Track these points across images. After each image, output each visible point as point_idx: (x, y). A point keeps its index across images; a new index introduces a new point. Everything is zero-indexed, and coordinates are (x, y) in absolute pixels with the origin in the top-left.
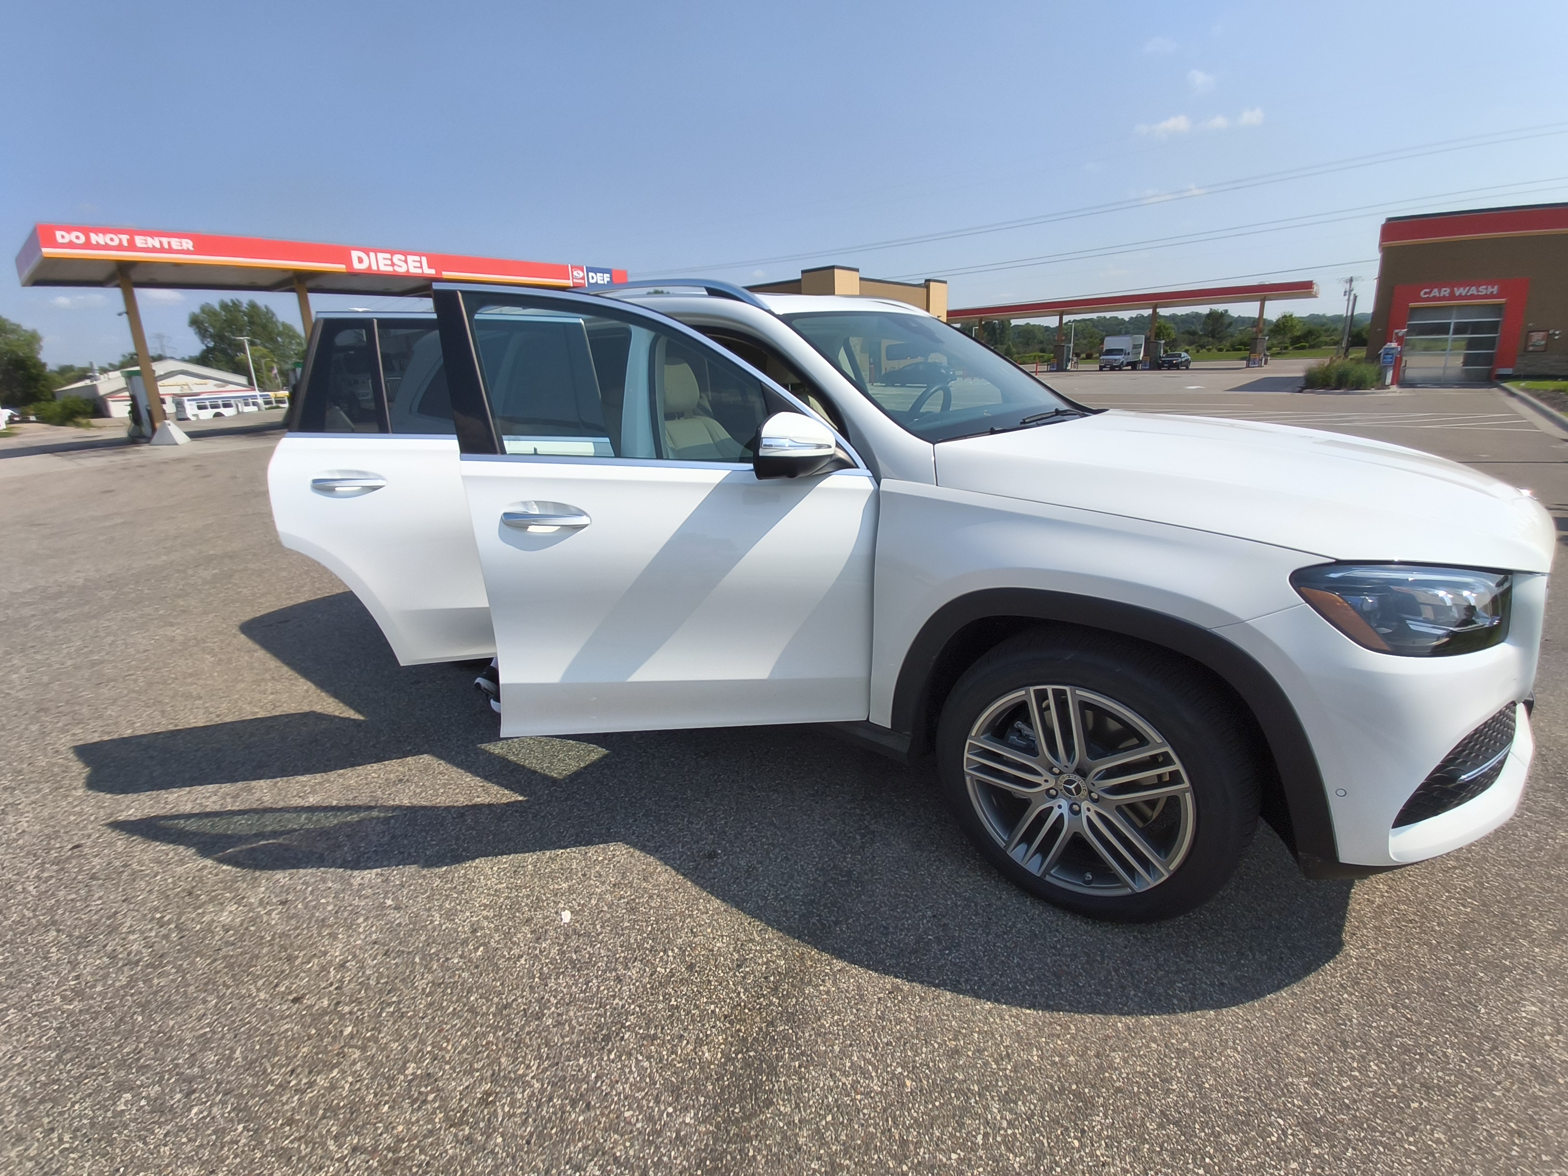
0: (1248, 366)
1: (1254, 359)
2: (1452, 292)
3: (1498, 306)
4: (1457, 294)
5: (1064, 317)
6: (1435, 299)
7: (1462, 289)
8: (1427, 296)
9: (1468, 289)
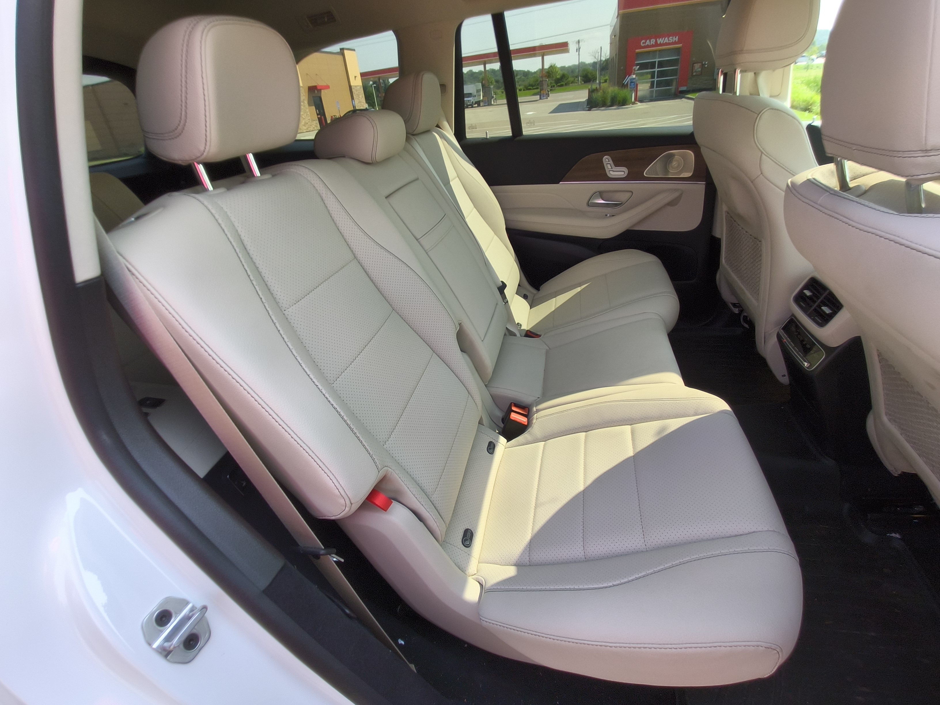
0: (540, 99)
1: (543, 94)
2: (656, 42)
3: (678, 49)
4: (659, 42)
6: (648, 46)
7: (661, 39)
8: (644, 44)
9: (663, 39)
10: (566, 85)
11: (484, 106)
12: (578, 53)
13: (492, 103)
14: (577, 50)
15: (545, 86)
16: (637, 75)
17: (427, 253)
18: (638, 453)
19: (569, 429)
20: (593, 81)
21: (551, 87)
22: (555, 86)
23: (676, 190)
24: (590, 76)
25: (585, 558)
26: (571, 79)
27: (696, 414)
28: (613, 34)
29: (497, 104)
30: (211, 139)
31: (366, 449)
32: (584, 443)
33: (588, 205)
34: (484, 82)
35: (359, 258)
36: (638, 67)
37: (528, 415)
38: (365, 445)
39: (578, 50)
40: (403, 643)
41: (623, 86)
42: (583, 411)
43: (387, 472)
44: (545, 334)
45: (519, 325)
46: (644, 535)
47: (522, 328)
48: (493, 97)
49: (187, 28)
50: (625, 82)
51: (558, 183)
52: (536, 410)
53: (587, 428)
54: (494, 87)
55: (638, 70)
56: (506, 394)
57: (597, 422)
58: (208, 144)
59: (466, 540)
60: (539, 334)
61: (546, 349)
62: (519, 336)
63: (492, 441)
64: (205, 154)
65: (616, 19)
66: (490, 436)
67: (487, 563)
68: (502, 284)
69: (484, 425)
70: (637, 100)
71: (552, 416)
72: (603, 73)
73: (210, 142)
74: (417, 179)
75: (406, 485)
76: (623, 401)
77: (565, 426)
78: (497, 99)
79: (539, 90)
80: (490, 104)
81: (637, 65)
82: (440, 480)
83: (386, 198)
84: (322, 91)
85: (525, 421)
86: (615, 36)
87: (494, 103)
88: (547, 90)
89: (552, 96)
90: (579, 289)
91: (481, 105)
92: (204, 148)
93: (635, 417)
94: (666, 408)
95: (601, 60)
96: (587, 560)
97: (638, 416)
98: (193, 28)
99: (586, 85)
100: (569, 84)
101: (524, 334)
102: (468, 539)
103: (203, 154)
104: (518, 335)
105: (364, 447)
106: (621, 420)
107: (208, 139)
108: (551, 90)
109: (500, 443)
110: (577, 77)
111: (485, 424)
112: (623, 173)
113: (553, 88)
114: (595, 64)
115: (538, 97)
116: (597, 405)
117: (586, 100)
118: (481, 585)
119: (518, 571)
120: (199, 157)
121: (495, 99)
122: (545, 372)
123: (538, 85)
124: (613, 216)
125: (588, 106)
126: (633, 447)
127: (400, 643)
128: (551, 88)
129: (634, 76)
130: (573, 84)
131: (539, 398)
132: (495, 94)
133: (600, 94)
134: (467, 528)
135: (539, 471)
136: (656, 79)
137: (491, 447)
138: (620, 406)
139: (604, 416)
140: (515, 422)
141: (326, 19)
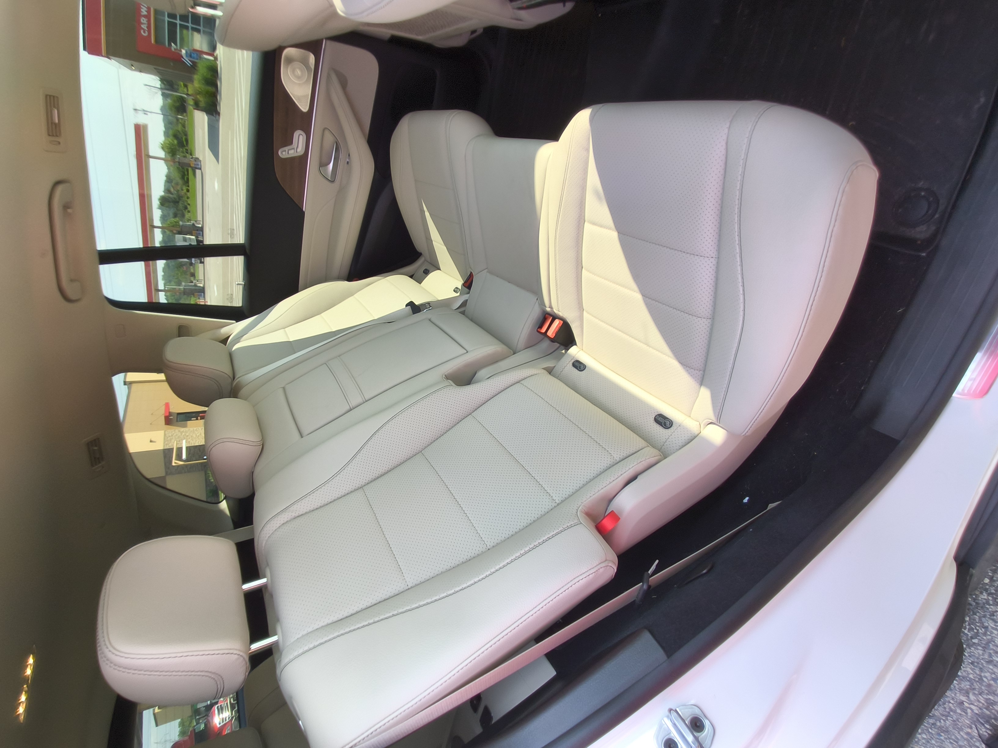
0: (200, 169)
1: (195, 164)
2: (145, 16)
4: (145, 13)
5: (160, 288)
6: (149, 27)
7: (142, 10)
8: (146, 31)
9: (142, 6)
10: (186, 135)
11: (203, 236)
12: (148, 113)
13: (200, 226)
14: (145, 114)
15: (186, 161)
16: (182, 47)
17: (366, 401)
18: (616, 227)
19: (575, 283)
20: (185, 102)
21: (187, 153)
22: (187, 148)
23: (329, 76)
24: (178, 104)
25: (710, 319)
26: (180, 128)
27: (588, 150)
28: (130, 67)
29: (201, 220)
30: (227, 649)
31: (557, 534)
32: (593, 275)
33: (332, 181)
34: (175, 232)
35: (363, 484)
36: (173, 44)
37: (555, 317)
38: (553, 535)
39: (145, 112)
40: (747, 498)
41: (194, 67)
42: (560, 265)
43: (582, 512)
44: (471, 268)
45: (456, 290)
46: (701, 256)
47: (460, 288)
48: (193, 225)
49: (110, 667)
50: (188, 63)
51: (303, 213)
52: (549, 308)
53: (579, 266)
54: (182, 221)
55: (176, 44)
56: (527, 333)
57: (574, 254)
58: (231, 651)
59: (665, 424)
60: (469, 273)
61: (487, 272)
62: (468, 295)
63: (572, 363)
64: (241, 654)
65: (112, 60)
66: (568, 363)
67: (692, 409)
68: (410, 307)
69: (555, 366)
70: (212, 53)
71: (559, 296)
72: (176, 87)
73: (230, 649)
74: (284, 388)
75: (599, 491)
76: (557, 221)
77: (572, 286)
78: (196, 220)
79: (190, 169)
80: (201, 229)
81: (170, 45)
82: (601, 446)
83: (302, 437)
84: (171, 411)
85: (558, 322)
86: (132, 66)
87: (200, 224)
88: (191, 159)
89: (198, 154)
90: (427, 214)
91: (202, 239)
92: (236, 655)
93: (578, 214)
94: (575, 179)
95: (161, 89)
96: (713, 317)
97: (577, 211)
98: (111, 663)
99: (188, 111)
100: (186, 131)
101: (467, 290)
102: (665, 422)
103: (241, 656)
104: (466, 297)
105: (554, 536)
106: (577, 229)
107: (227, 651)
108: (191, 155)
109: (576, 355)
110: (178, 119)
111: (553, 366)
112: (301, 137)
113: (189, 151)
114: (163, 95)
115: (198, 172)
116: (557, 248)
117: (207, 116)
118: (711, 423)
119: (708, 387)
120: (244, 658)
121: (196, 222)
122: (511, 283)
123: (183, 168)
124: (349, 155)
125: (214, 115)
126: (609, 229)
127: (746, 501)
128: (189, 153)
129: (184, 52)
130: (186, 126)
131: (537, 299)
132: (190, 220)
133: (200, 98)
134: (653, 419)
135: (612, 328)
136: (190, 25)
137: (579, 365)
138: (562, 226)
139: (570, 245)
140: (558, 333)
141: (96, 448)
